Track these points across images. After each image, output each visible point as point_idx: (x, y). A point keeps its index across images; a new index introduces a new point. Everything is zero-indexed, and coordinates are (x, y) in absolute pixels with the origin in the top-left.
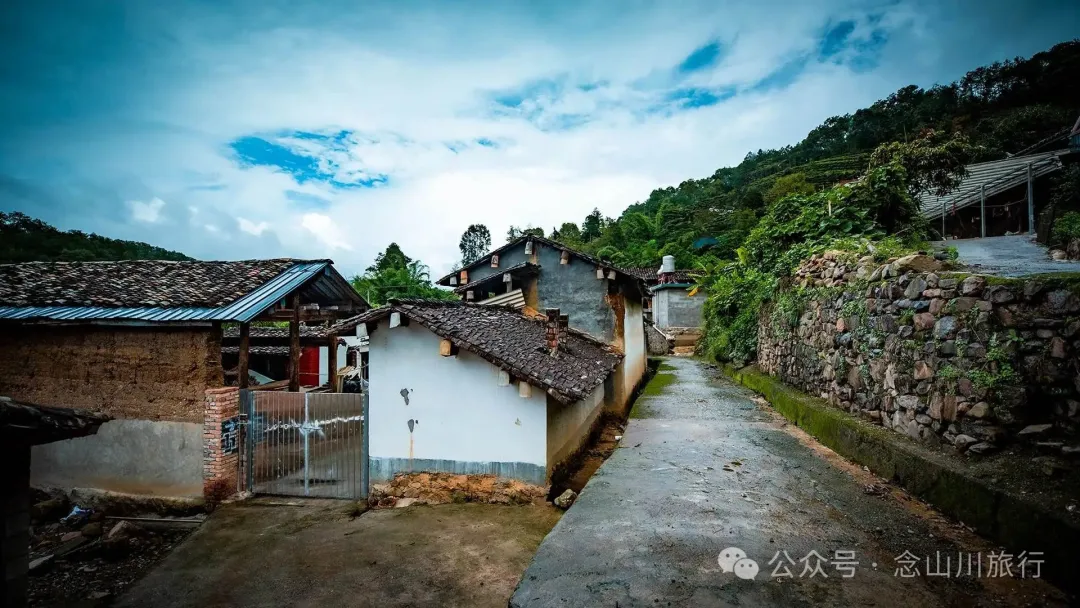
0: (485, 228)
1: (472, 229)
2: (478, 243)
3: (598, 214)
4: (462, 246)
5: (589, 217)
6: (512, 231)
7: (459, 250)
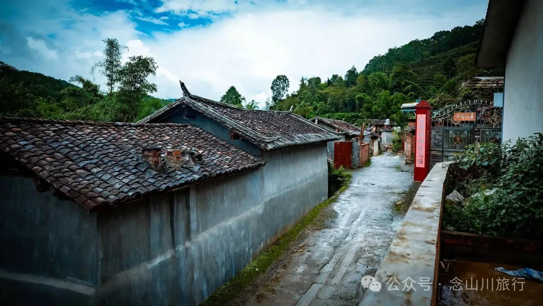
0: (286, 77)
1: (278, 78)
2: (281, 86)
3: (355, 69)
4: (272, 88)
5: (349, 71)
6: (302, 80)
7: (271, 91)
